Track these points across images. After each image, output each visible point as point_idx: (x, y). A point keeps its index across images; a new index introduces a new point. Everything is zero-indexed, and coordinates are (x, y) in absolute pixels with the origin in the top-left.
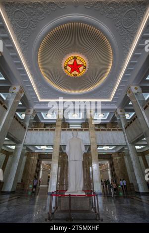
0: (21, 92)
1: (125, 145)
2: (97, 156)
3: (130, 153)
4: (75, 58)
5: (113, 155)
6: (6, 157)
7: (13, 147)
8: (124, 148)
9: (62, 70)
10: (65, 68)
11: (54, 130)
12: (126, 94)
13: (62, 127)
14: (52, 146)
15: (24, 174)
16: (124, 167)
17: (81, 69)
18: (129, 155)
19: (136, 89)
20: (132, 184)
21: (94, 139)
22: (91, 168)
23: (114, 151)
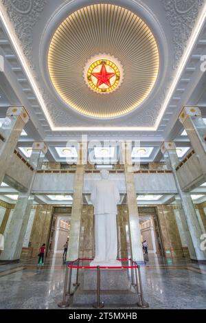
0: (25, 116)
1: (176, 194)
2: (136, 210)
3: (184, 204)
4: (103, 63)
5: (158, 208)
6: (6, 211)
7: (15, 197)
8: (174, 197)
9: (85, 82)
10: (89, 79)
11: (74, 172)
12: (178, 120)
13: (85, 168)
14: (72, 195)
15: (32, 236)
16: (173, 225)
17: (112, 80)
18: (181, 208)
19: (192, 110)
20: (186, 248)
21: (131, 185)
22: (127, 227)
23: (160, 203)
